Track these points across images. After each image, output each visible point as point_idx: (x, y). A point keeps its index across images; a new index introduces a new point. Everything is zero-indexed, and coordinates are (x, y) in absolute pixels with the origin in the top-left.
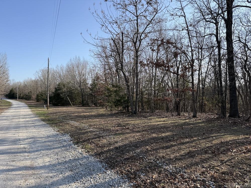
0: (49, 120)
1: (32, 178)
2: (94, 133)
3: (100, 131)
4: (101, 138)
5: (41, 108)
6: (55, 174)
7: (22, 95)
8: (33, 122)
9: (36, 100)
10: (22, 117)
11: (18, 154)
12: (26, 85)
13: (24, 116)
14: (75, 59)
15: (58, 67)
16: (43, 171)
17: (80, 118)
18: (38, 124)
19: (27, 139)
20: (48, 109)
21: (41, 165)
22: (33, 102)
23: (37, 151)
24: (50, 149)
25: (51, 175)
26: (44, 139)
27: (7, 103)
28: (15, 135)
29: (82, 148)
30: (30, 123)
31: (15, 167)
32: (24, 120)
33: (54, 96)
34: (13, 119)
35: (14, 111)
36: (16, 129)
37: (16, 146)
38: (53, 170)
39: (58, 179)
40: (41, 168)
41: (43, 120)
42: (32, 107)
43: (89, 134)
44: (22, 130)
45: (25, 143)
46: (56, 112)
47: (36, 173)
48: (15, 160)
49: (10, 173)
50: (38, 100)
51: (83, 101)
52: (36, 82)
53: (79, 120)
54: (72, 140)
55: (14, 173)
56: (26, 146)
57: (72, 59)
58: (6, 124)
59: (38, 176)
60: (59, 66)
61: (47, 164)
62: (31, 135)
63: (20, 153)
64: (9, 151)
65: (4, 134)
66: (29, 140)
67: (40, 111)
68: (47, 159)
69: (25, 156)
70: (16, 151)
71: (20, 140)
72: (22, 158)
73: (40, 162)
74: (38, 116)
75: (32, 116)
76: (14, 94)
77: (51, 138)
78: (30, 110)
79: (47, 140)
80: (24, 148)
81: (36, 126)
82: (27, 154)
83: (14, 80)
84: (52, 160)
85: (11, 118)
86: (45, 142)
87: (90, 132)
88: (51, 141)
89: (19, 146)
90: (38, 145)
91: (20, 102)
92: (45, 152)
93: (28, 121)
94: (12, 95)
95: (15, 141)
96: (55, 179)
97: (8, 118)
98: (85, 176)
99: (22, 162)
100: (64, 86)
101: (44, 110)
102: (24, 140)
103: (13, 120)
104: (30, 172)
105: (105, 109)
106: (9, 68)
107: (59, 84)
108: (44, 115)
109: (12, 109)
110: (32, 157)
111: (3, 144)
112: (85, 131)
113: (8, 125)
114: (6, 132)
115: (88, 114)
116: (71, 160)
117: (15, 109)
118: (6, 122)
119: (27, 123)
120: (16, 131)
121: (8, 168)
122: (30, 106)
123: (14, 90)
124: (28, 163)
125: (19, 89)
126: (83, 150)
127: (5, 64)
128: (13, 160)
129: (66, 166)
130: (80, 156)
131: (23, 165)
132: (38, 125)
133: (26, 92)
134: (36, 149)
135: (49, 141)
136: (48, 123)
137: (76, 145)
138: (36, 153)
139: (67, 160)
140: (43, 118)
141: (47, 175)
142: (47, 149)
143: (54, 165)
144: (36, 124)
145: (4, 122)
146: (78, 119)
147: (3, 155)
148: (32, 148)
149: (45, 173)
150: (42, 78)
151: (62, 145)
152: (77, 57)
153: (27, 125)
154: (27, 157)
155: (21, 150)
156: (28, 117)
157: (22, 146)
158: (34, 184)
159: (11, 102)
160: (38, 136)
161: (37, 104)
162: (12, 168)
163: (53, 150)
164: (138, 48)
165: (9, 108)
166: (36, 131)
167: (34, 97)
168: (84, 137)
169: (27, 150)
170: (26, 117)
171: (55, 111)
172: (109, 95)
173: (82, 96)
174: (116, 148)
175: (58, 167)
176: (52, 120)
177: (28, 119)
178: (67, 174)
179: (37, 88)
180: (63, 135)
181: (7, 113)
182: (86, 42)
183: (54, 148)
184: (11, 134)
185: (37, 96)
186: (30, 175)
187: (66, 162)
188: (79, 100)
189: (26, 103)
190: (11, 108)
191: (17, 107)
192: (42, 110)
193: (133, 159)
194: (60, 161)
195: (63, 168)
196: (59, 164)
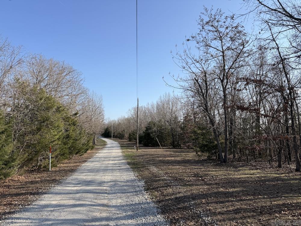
0: (134, 164)
1: (105, 212)
2: (165, 182)
3: (172, 180)
4: (168, 187)
5: (131, 149)
6: (121, 212)
7: (116, 134)
8: (119, 165)
9: (128, 139)
10: (112, 159)
11: (101, 194)
12: (120, 123)
13: (115, 157)
14: (165, 96)
15: (148, 104)
16: (114, 209)
17: (163, 164)
18: (123, 167)
19: (110, 182)
20: (137, 150)
21: (114, 205)
22: (125, 141)
23: (114, 193)
24: (125, 193)
25: (118, 212)
26: (123, 183)
27: (102, 142)
28: (102, 178)
29: (149, 195)
30: (117, 166)
31: (96, 204)
32: (113, 162)
33: (145, 136)
34: (104, 160)
35: (107, 151)
36: (104, 172)
37: (101, 187)
38: (121, 209)
39: (122, 215)
40: (113, 206)
41: (129, 164)
42: (123, 148)
43: (161, 182)
44: (109, 173)
45: (108, 185)
46: (144, 155)
47: (109, 209)
48: (98, 198)
49: (92, 207)
50: (130, 139)
51: (173, 142)
52: (128, 120)
53: (160, 166)
54: (144, 187)
55: (94, 207)
56: (108, 188)
57: (162, 96)
58: (98, 166)
59: (109, 211)
60: (150, 104)
61: (119, 204)
62: (114, 178)
63: (102, 193)
64: (95, 191)
65: (94, 176)
66: (111, 183)
67: (130, 153)
68: (119, 201)
69: (105, 196)
70: (100, 191)
71: (104, 182)
72: (102, 198)
73: (114, 202)
74: (126, 158)
75: (121, 158)
76: (109, 132)
77: (129, 182)
78: (121, 151)
79: (125, 184)
80: (106, 190)
81: (121, 169)
82: (106, 195)
83: (109, 118)
84: (123, 202)
85: (103, 159)
86: (123, 186)
87: (162, 180)
88: (127, 186)
89: (103, 187)
90: (116, 188)
91: (114, 141)
92: (120, 195)
93: (115, 164)
94: (107, 134)
95: (101, 183)
96: (119, 216)
97: (100, 160)
98: (141, 216)
99: (101, 201)
100: (154, 125)
101: (133, 151)
102: (107, 183)
103: (104, 162)
104: (105, 208)
105: (195, 153)
106: (104, 109)
107: (150, 123)
108: (132, 157)
109: (105, 150)
110: (110, 198)
111: (92, 185)
112: (158, 179)
113: (99, 167)
114: (96, 174)
115: (173, 158)
116: (136, 203)
117: (108, 149)
118: (98, 163)
119: (115, 166)
120: (104, 173)
121: (92, 203)
122: (122, 146)
123: (109, 128)
124: (105, 202)
125: (113, 127)
126: (149, 196)
127: (101, 105)
128: (96, 198)
129: (131, 208)
130: (144, 201)
131: (101, 203)
132: (123, 169)
133: (120, 130)
134: (114, 192)
135: (126, 186)
136: (132, 167)
137: (145, 192)
138: (113, 195)
139: (134, 203)
140: (129, 161)
141: (115, 212)
142: (122, 193)
143: (123, 206)
144: (121, 168)
145: (96, 164)
146: (159, 164)
147: (90, 194)
148: (112, 191)
149: (115, 210)
150: (134, 116)
151: (135, 190)
152: (167, 93)
153: (114, 168)
154: (106, 197)
155: (103, 191)
156: (117, 159)
157: (105, 188)
158: (105, 216)
159: (106, 141)
160: (119, 180)
161: (129, 143)
162: (94, 204)
163: (126, 194)
164: (226, 86)
165: (103, 148)
166: (119, 174)
167: (127, 136)
168: (155, 184)
169: (107, 191)
170: (115, 159)
171: (143, 153)
172: (196, 138)
173: (173, 137)
174: (176, 198)
175: (125, 208)
176: (137, 164)
177: (116, 162)
178: (129, 213)
179: (130, 127)
180: (140, 180)
181: (101, 154)
182: (168, 86)
183: (128, 192)
184: (99, 176)
185: (130, 135)
186: (104, 211)
187: (132, 204)
188: (170, 140)
189: (119, 143)
190: (105, 148)
191: (110, 147)
192: (131, 152)
193: (185, 208)
194: (128, 203)
195: (129, 209)
196: (127, 205)
